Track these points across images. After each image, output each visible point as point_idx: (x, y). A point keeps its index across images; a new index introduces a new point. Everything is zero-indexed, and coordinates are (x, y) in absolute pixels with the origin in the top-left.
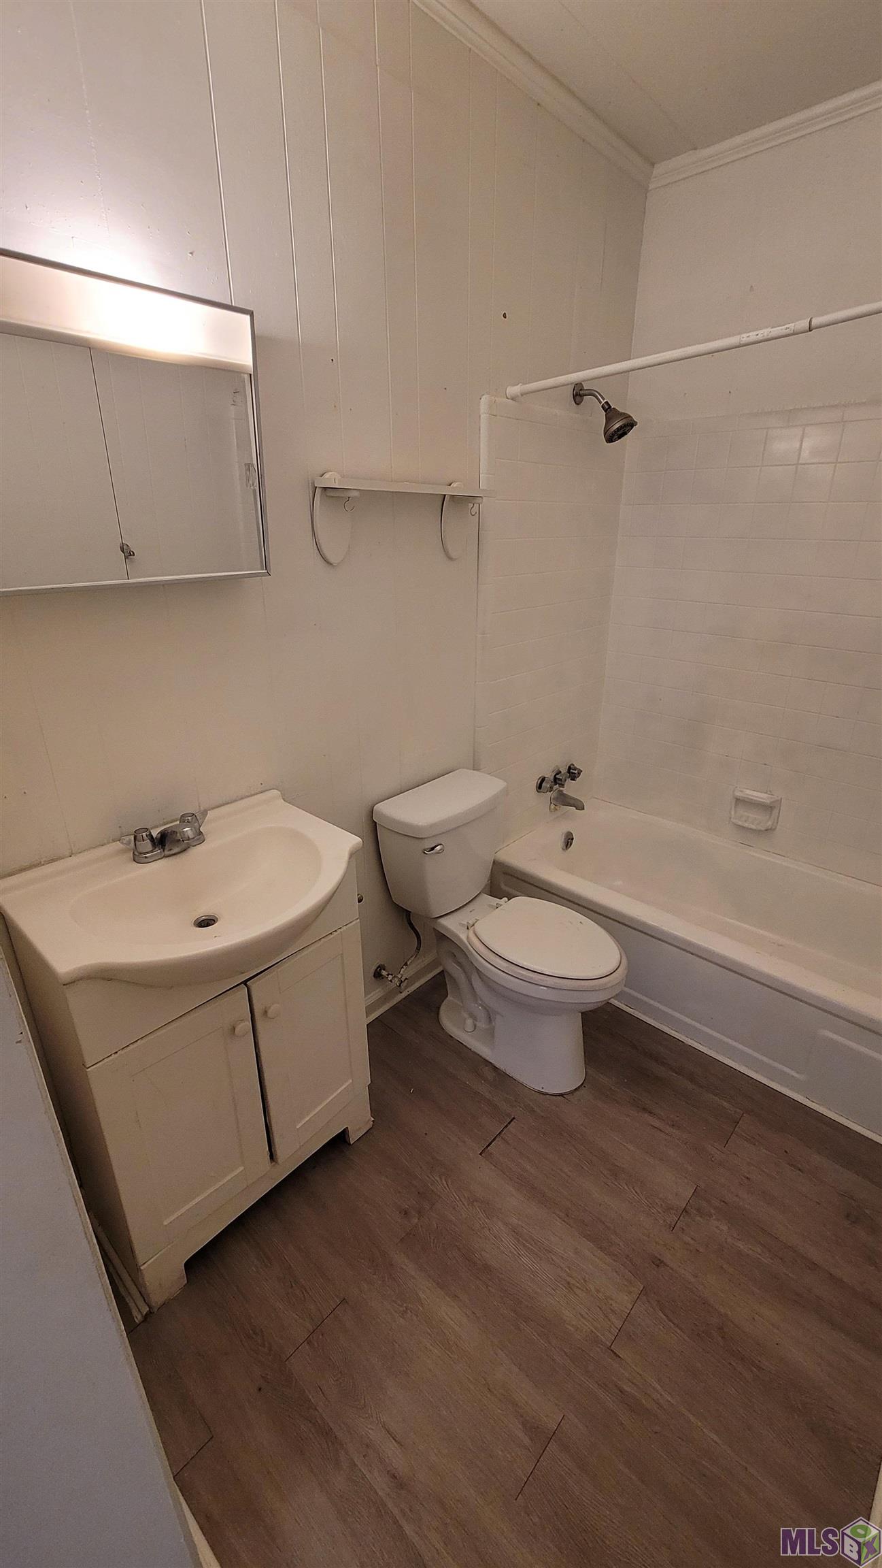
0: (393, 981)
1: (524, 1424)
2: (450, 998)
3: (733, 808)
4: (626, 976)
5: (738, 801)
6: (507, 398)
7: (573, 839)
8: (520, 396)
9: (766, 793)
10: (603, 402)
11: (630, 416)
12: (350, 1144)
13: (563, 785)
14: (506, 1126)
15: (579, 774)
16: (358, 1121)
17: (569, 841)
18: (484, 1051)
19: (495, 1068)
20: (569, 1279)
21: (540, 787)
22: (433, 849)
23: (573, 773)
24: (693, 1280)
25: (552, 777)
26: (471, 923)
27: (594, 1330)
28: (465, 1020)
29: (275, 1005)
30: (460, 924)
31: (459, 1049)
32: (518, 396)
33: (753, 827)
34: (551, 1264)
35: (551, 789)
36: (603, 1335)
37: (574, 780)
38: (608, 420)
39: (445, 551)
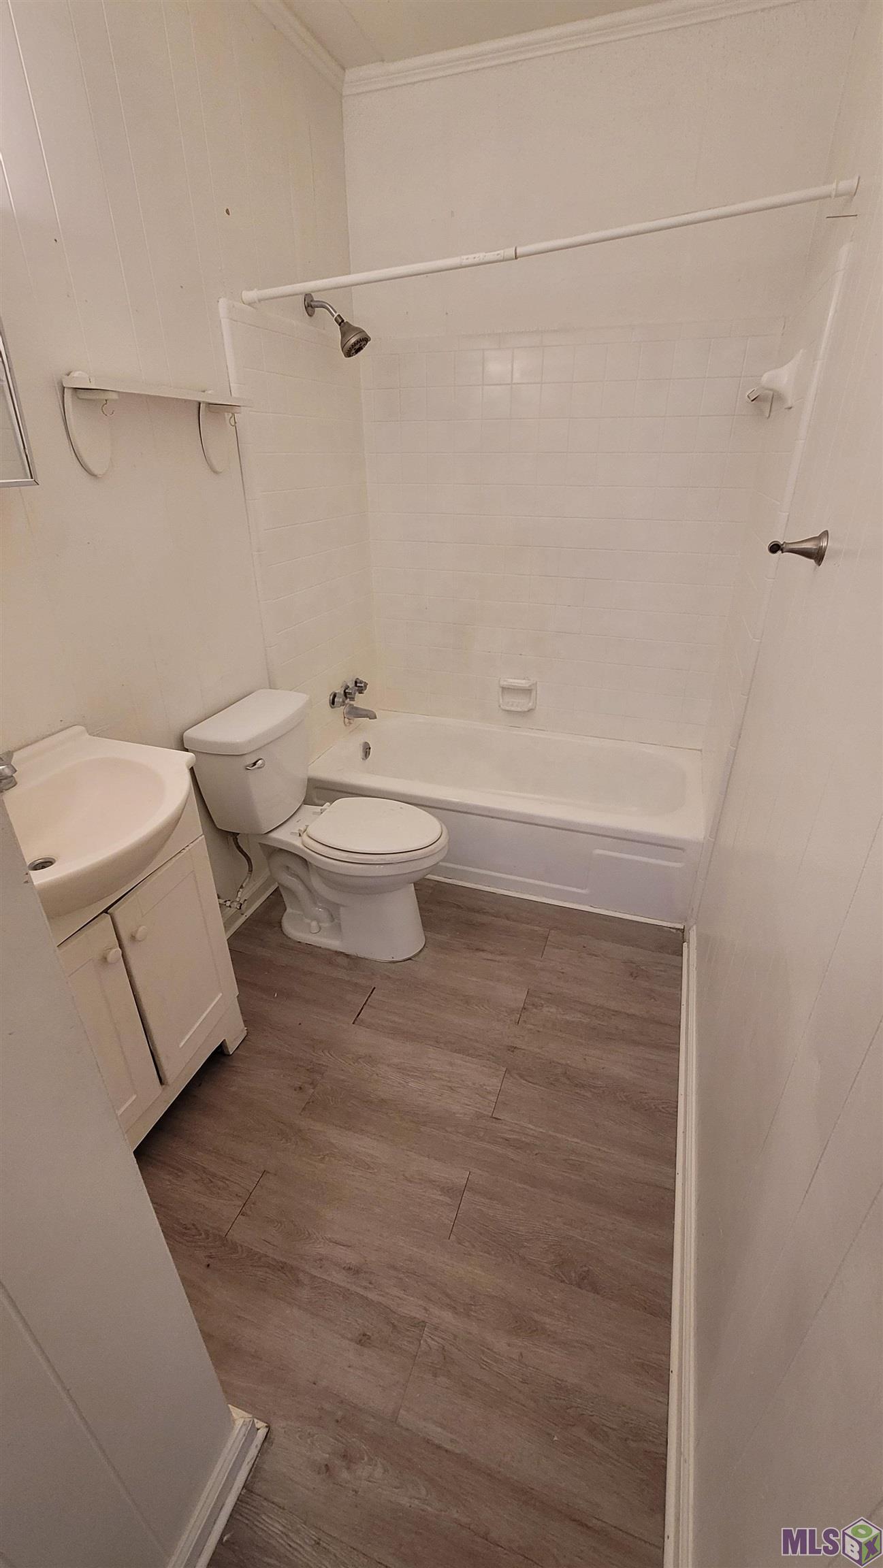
0: (232, 906)
1: (442, 1189)
2: (289, 910)
3: (501, 698)
4: (448, 842)
5: (504, 689)
6: (244, 303)
7: (370, 748)
8: (257, 302)
9: (524, 679)
10: (336, 315)
11: (364, 331)
12: (229, 1055)
13: (354, 698)
14: (369, 996)
15: (366, 686)
16: (233, 1032)
17: (367, 750)
18: (334, 943)
19: (347, 956)
20: (449, 1084)
21: (333, 702)
22: (255, 764)
23: (360, 686)
24: (539, 1051)
25: (342, 692)
26: (303, 829)
27: (478, 1110)
28: (309, 925)
29: (141, 929)
30: (292, 833)
31: (310, 950)
32: (255, 302)
33: (519, 709)
34: (434, 1079)
35: (343, 703)
36: (485, 1110)
37: (362, 693)
38: (343, 334)
39: (209, 465)
